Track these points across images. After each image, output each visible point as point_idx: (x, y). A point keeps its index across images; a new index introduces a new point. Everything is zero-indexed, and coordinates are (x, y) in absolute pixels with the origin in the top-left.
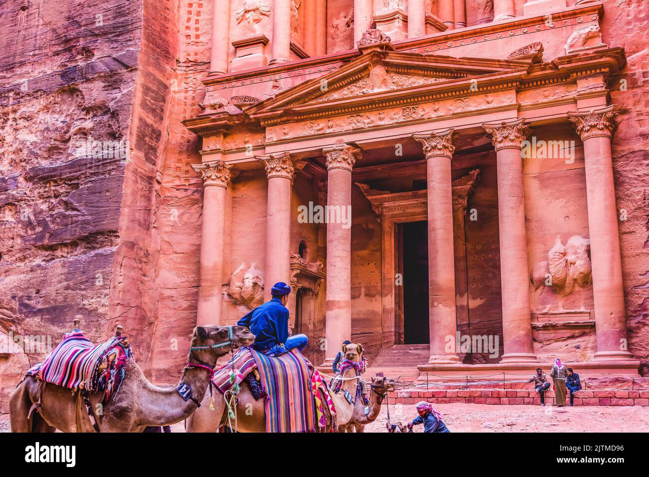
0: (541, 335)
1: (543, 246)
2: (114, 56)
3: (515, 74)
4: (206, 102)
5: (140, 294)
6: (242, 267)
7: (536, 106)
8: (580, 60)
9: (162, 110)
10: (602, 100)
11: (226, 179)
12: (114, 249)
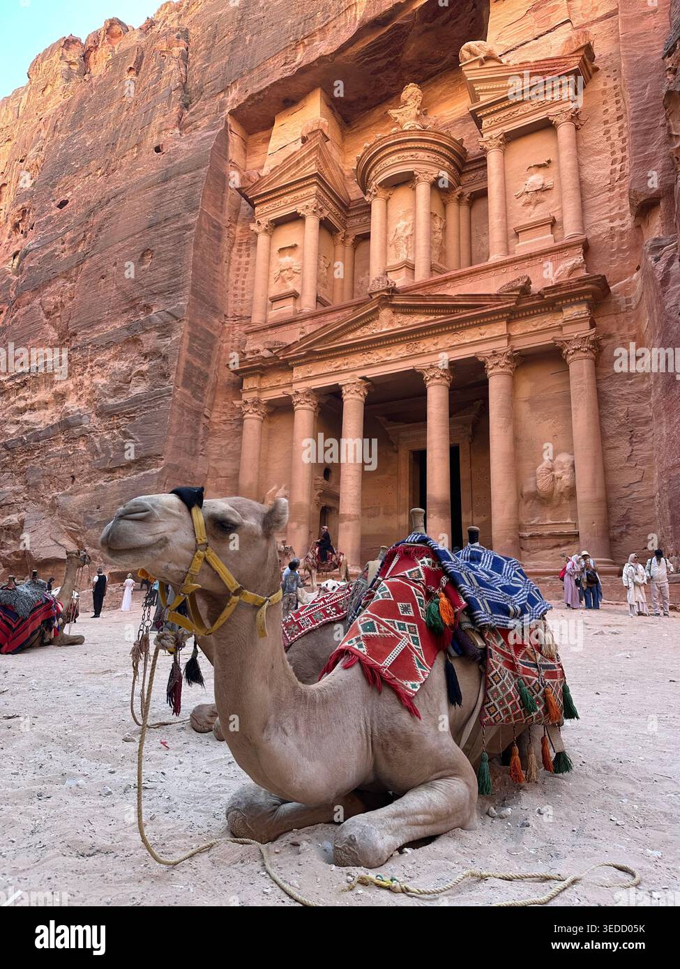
0: (528, 544)
1: (531, 463)
2: (167, 310)
3: (505, 306)
4: (246, 349)
6: (275, 488)
7: (525, 335)
8: (565, 289)
9: (210, 357)
10: (586, 325)
11: (262, 413)
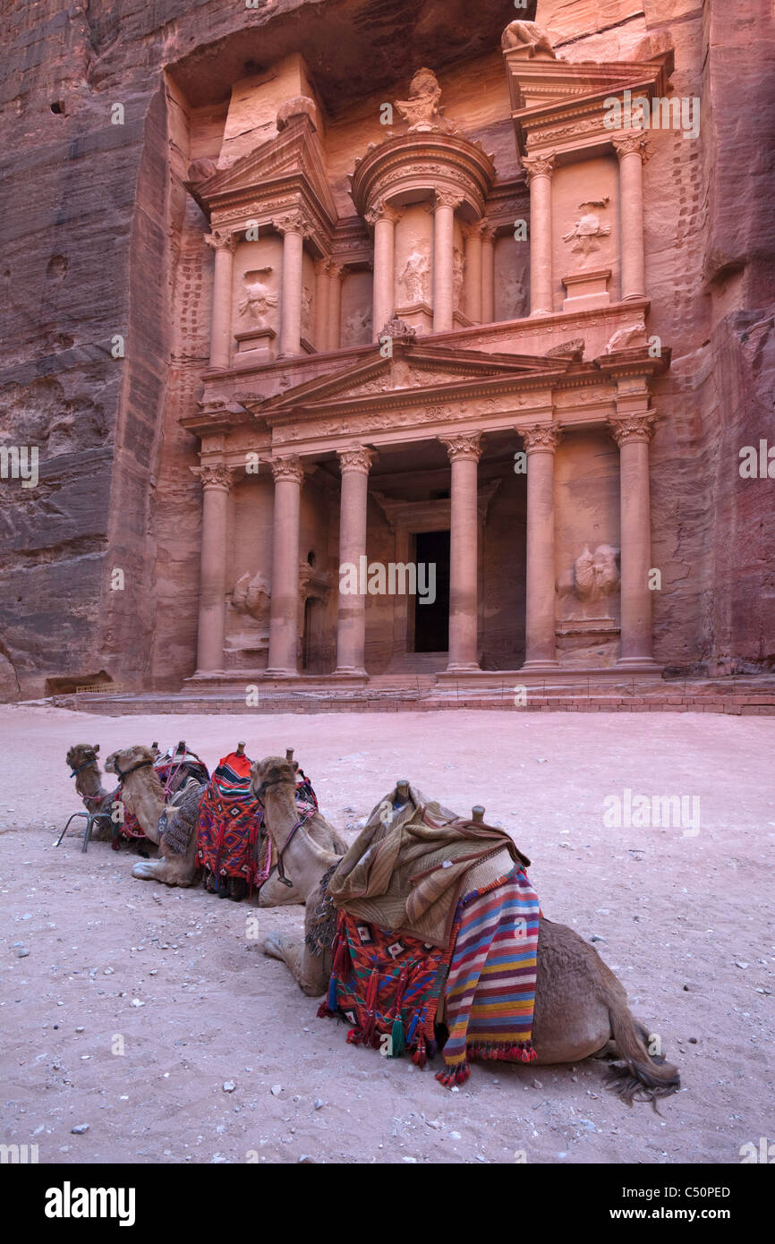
0: (565, 642)
1: (569, 555)
2: (97, 343)
3: (553, 373)
4: (205, 400)
5: (135, 602)
6: (247, 575)
7: (572, 409)
8: (624, 359)
9: (155, 408)
10: (645, 404)
11: (229, 484)
12: (103, 554)
